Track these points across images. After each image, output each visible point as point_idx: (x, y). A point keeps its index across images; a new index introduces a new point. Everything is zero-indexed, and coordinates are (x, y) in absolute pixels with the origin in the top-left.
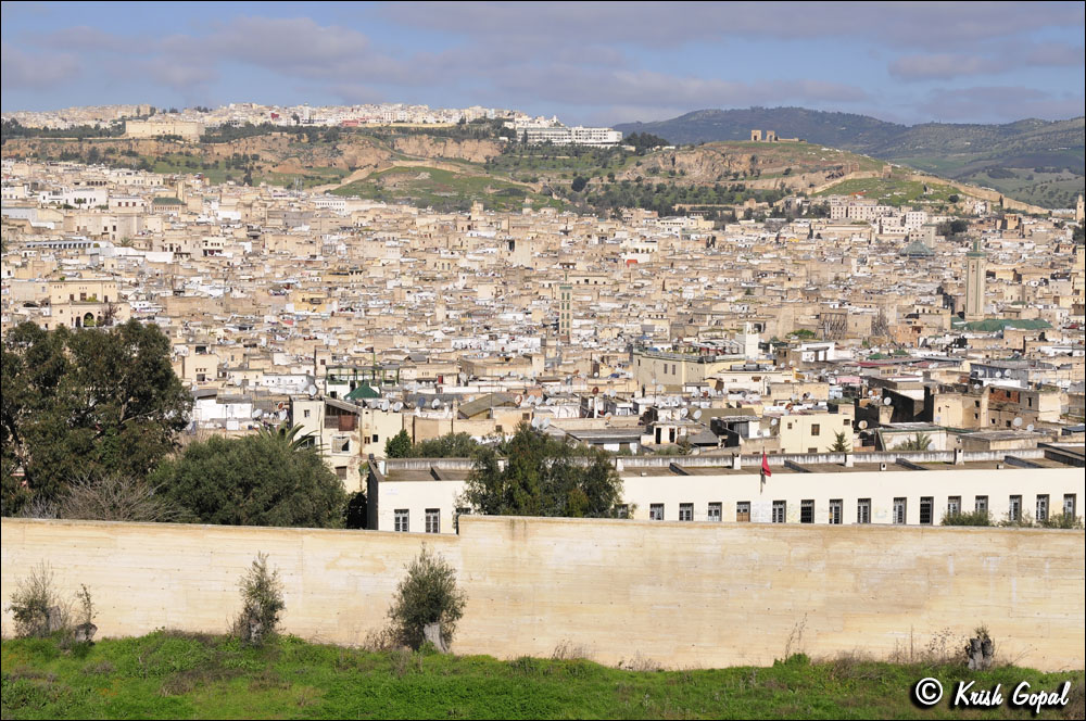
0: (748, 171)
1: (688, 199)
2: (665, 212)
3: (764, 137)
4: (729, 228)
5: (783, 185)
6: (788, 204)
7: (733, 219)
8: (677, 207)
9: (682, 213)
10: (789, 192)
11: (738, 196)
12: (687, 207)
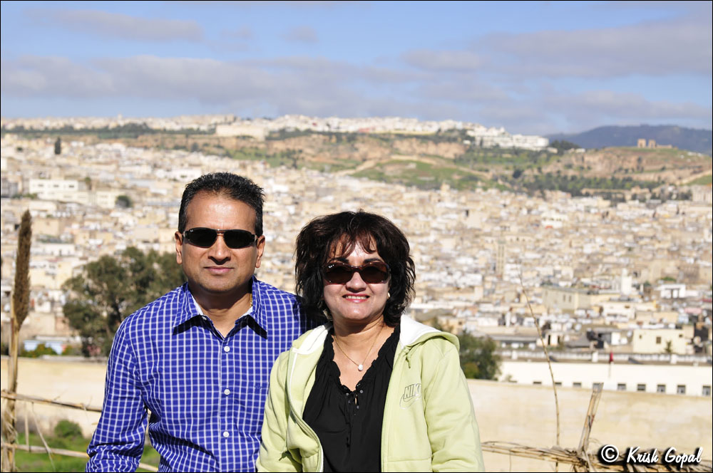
0: (635, 168)
1: (593, 185)
2: (576, 194)
3: (647, 144)
4: (620, 206)
5: (659, 178)
6: (662, 191)
7: (623, 200)
8: (584, 191)
9: (587, 195)
10: (663, 182)
11: (628, 185)
12: (591, 191)
